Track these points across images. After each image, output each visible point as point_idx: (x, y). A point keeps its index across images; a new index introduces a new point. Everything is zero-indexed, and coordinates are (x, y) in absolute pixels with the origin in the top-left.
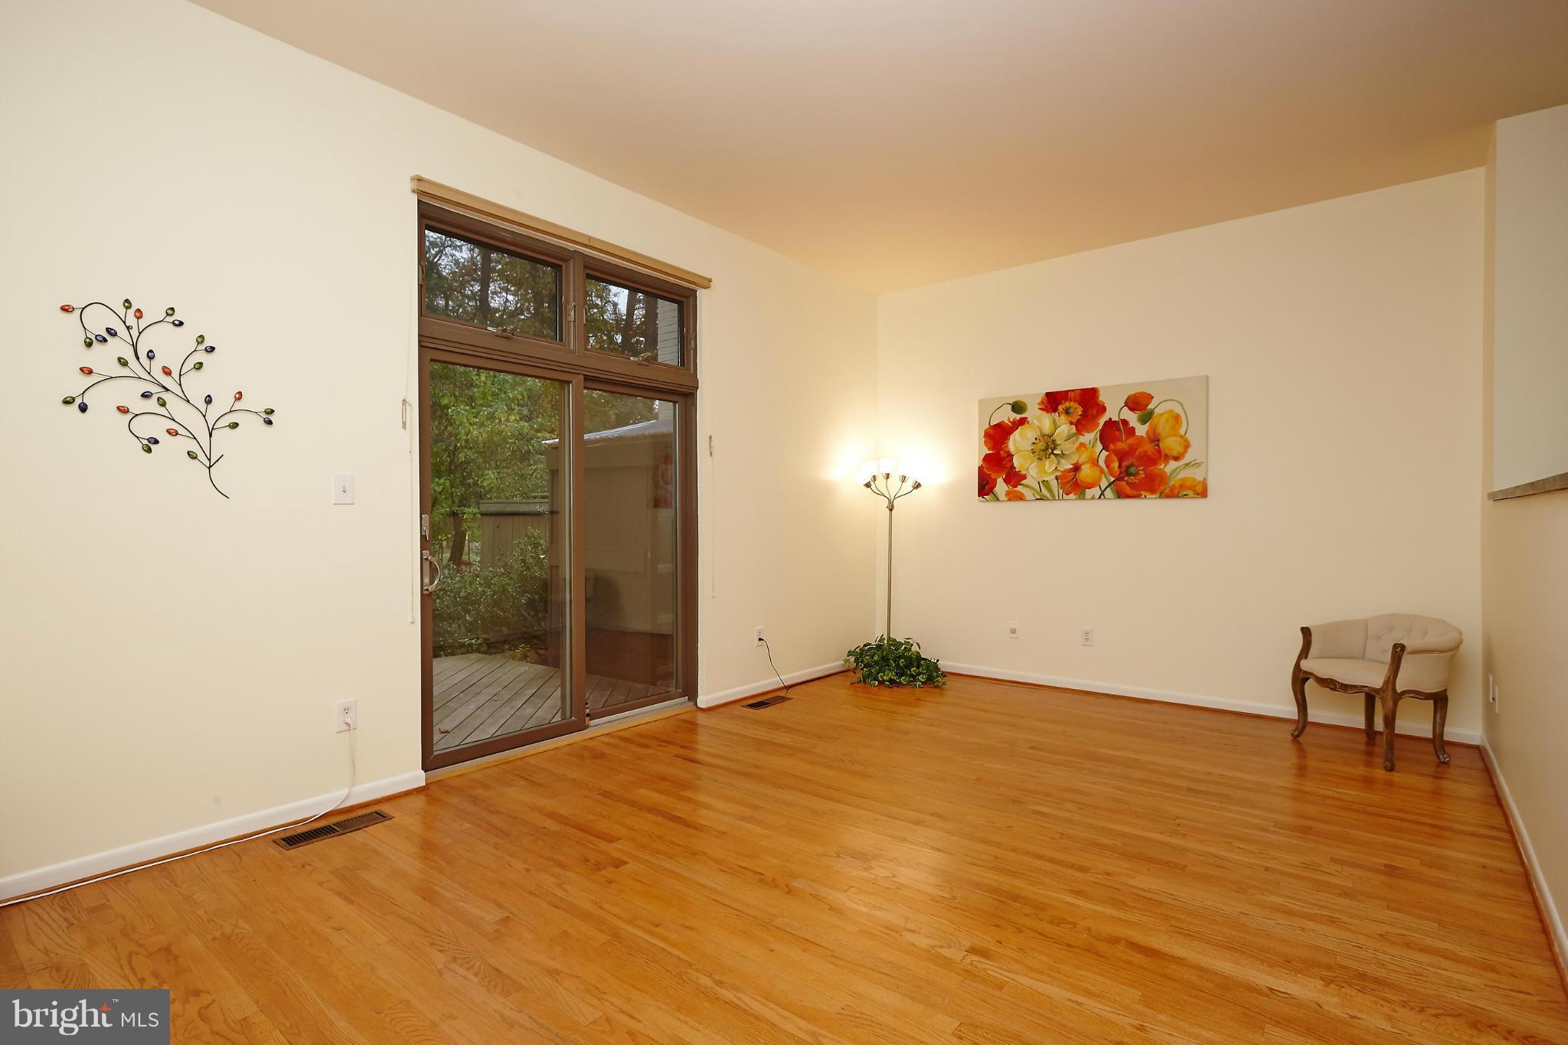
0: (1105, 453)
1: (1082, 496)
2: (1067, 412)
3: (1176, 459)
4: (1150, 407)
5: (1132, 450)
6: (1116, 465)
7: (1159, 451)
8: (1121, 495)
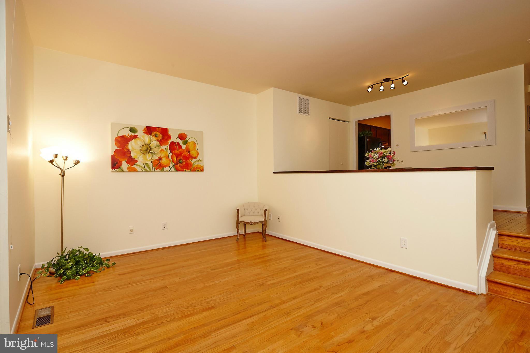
0: (171, 154)
1: (162, 170)
2: (156, 136)
3: (195, 158)
4: (187, 139)
5: (180, 154)
6: (175, 159)
7: (190, 155)
8: (177, 170)
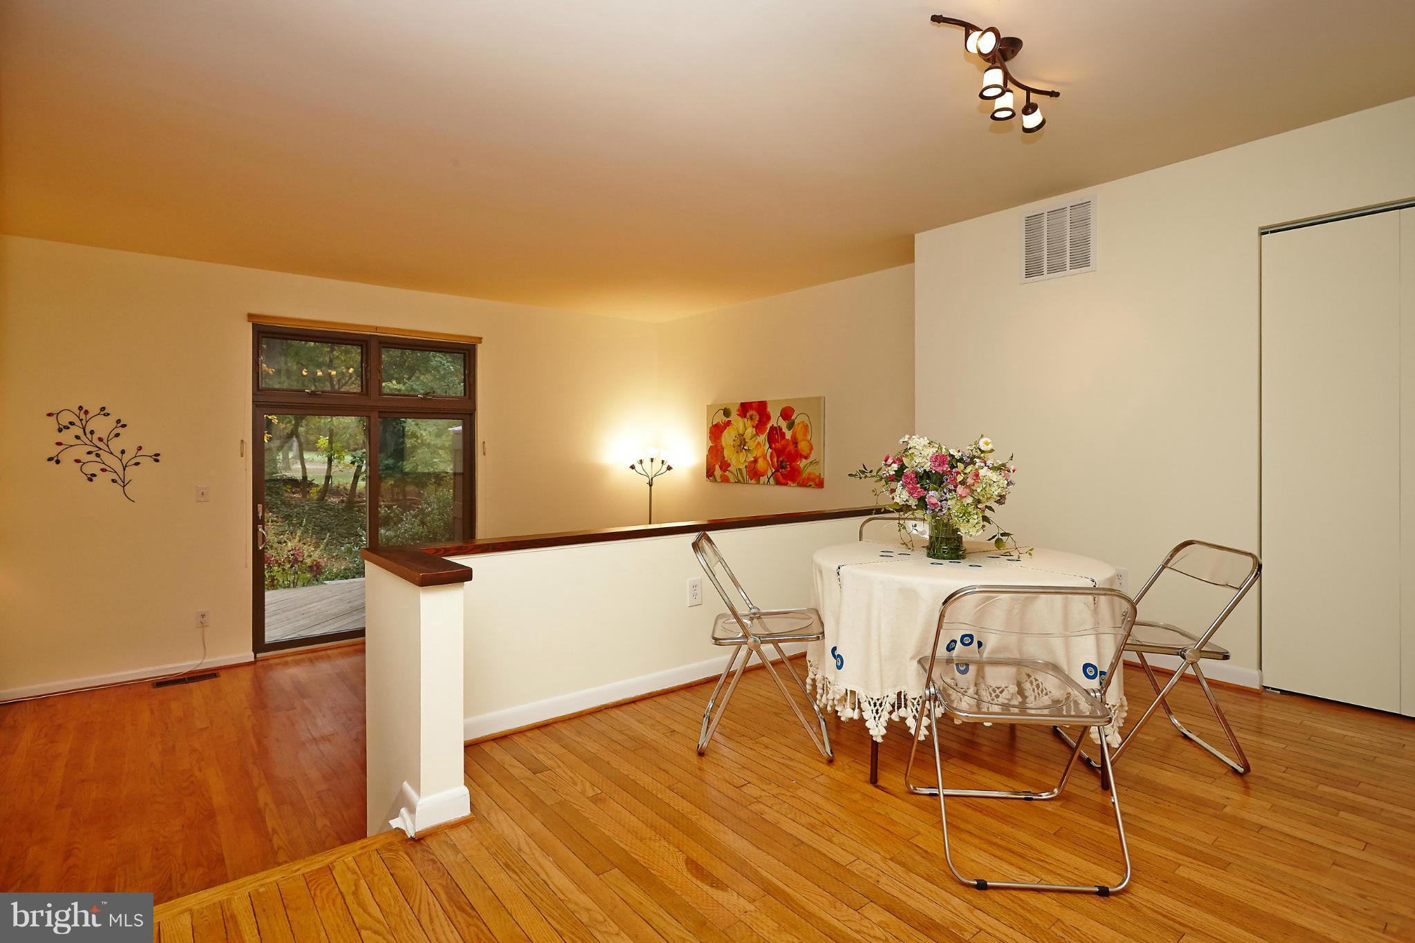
0: (770, 450)
1: (758, 482)
2: (751, 419)
3: (806, 458)
4: (793, 418)
5: (784, 448)
6: (775, 460)
7: (797, 451)
8: (778, 483)
